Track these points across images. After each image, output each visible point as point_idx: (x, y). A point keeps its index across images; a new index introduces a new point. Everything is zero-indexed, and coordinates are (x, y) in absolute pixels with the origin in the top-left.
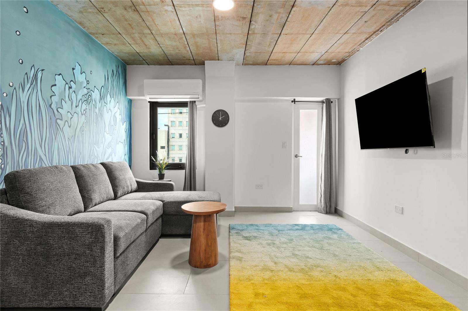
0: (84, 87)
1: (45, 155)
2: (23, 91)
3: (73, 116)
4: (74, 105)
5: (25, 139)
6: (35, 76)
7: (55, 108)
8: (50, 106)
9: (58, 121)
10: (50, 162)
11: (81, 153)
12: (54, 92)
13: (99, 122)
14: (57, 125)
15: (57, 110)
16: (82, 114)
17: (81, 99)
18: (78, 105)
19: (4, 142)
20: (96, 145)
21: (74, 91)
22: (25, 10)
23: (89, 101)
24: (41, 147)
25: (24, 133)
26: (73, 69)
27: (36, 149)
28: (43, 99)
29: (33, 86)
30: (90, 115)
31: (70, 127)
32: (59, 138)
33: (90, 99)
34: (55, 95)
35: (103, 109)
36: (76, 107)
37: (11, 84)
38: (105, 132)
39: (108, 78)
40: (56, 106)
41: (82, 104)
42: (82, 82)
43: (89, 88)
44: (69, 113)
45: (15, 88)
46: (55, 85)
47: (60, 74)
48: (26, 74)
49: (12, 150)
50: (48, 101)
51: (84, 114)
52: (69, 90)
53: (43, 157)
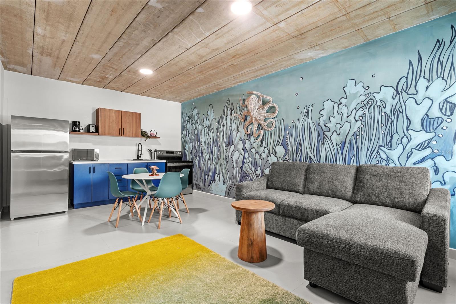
0: (360, 96)
1: (314, 156)
2: (299, 122)
3: (343, 125)
4: (345, 116)
5: (300, 147)
6: (307, 111)
7: (323, 124)
8: (319, 125)
9: (326, 133)
10: (317, 160)
11: (354, 155)
12: (322, 114)
13: (392, 122)
14: (324, 135)
15: (325, 126)
16: (356, 121)
17: (355, 108)
18: (351, 115)
19: (289, 149)
20: (384, 147)
21: (345, 105)
22: (301, 79)
23: (369, 105)
24: (311, 151)
25: (300, 144)
26: (344, 88)
27: (307, 152)
28: (313, 122)
29: (305, 117)
30: (371, 119)
31: (338, 135)
32: (326, 145)
33: (370, 103)
34: (323, 116)
35: (405, 103)
36: (348, 117)
37: (293, 122)
38: (408, 130)
39: (420, 60)
40: (323, 123)
41: (356, 112)
42: (357, 93)
43: (370, 93)
44: (338, 125)
45: (295, 123)
46: (324, 109)
47: (328, 99)
48: (302, 112)
49: (293, 153)
50: (317, 122)
51: (361, 120)
52: (338, 106)
53: (313, 157)
